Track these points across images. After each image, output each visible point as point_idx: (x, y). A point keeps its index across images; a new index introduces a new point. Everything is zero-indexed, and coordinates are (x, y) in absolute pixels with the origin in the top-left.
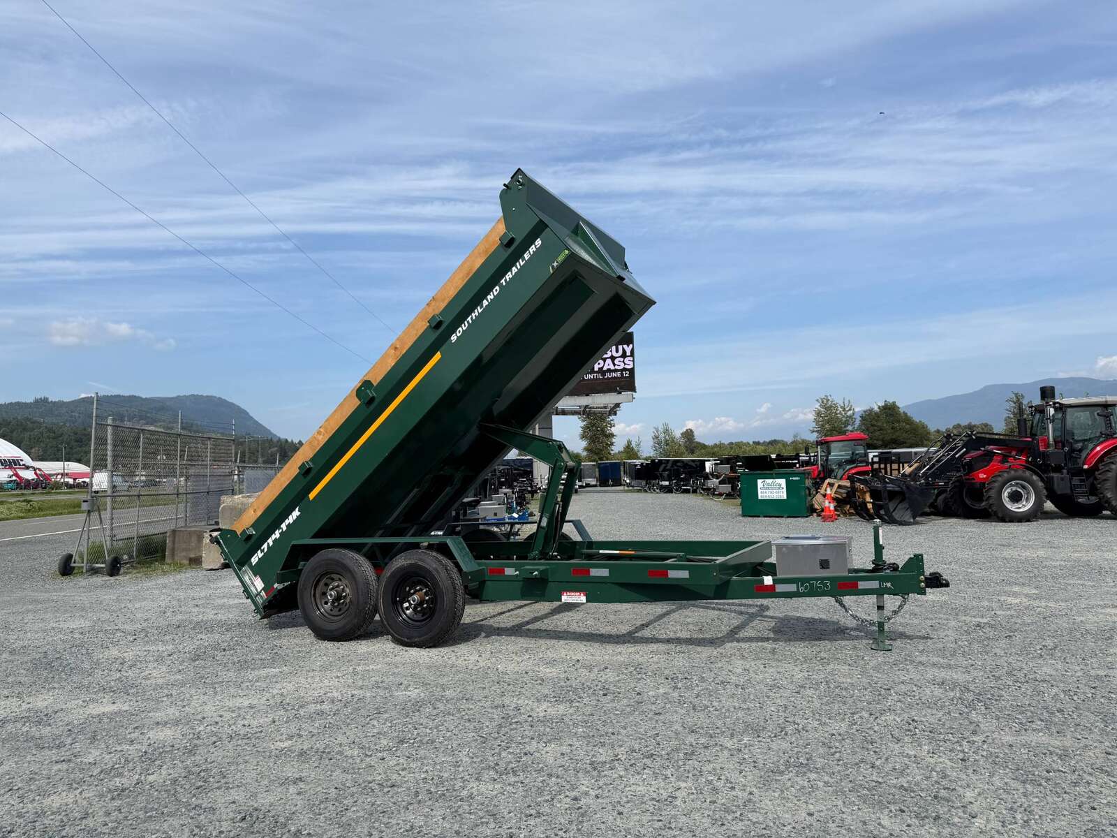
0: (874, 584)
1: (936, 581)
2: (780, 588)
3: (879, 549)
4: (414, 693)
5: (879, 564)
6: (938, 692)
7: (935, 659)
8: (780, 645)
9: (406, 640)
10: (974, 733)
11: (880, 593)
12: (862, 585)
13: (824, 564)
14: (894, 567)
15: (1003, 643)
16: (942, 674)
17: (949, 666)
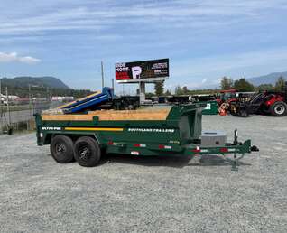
0: (234, 150)
1: (254, 149)
2: (202, 151)
3: (236, 138)
4: (78, 188)
5: (235, 143)
6: (253, 191)
7: (252, 175)
8: (202, 168)
9: (83, 164)
10: (265, 213)
11: (235, 152)
12: (230, 150)
13: (217, 143)
14: (241, 144)
15: (275, 168)
16: (254, 182)
17: (257, 179)
